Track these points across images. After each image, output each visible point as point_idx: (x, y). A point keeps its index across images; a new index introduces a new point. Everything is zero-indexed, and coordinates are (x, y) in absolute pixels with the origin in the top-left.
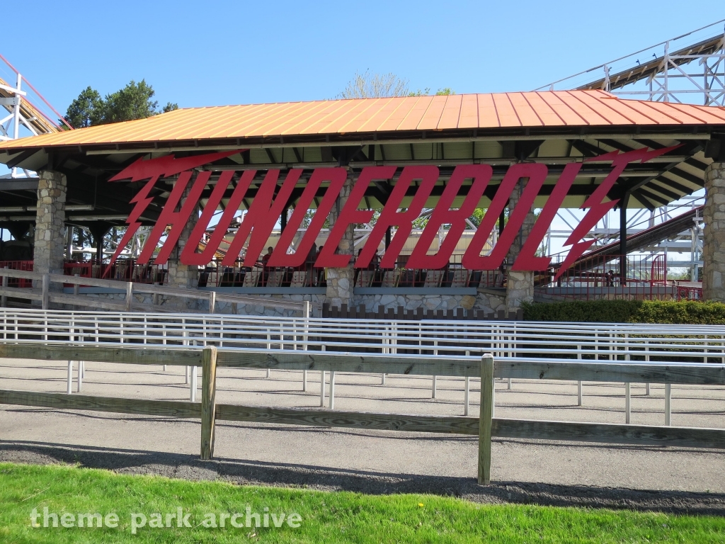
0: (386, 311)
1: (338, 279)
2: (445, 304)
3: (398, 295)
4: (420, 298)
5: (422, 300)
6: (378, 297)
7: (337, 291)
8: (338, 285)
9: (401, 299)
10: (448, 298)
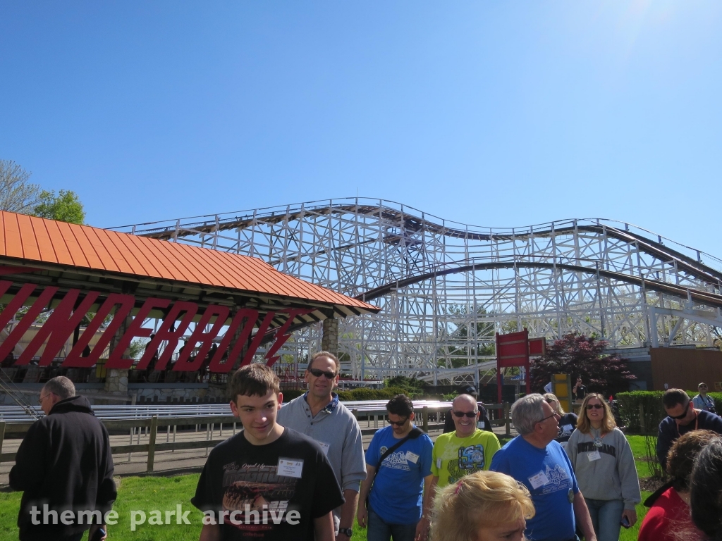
0: (146, 400)
1: (119, 377)
2: (187, 395)
3: (155, 389)
4: (171, 390)
5: (172, 392)
6: (140, 391)
7: (118, 387)
8: (119, 382)
9: (158, 392)
10: (189, 390)
